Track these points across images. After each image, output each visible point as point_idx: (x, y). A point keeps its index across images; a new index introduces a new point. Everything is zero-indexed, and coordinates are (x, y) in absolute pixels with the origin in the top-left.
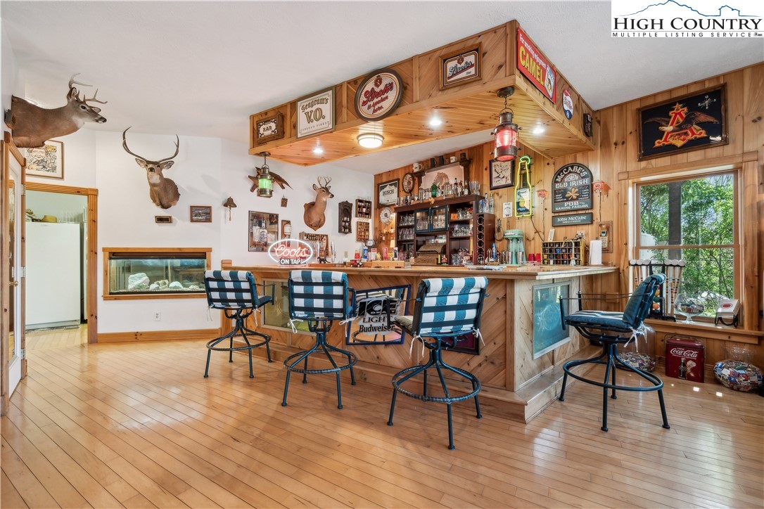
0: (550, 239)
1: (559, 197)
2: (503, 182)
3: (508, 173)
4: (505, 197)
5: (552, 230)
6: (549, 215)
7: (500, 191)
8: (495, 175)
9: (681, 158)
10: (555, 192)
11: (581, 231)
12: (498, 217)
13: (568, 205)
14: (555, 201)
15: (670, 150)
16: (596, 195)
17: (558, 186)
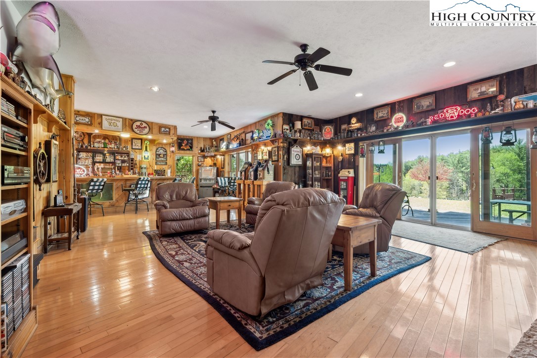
0: (156, 169)
1: (158, 156)
2: (137, 147)
3: (140, 145)
4: (138, 153)
5: (156, 166)
6: (155, 161)
7: (136, 150)
8: (134, 144)
9: (186, 152)
10: (156, 155)
11: (164, 167)
12: (135, 159)
13: (160, 159)
14: (156, 157)
15: (183, 149)
16: (168, 157)
17: (157, 153)
